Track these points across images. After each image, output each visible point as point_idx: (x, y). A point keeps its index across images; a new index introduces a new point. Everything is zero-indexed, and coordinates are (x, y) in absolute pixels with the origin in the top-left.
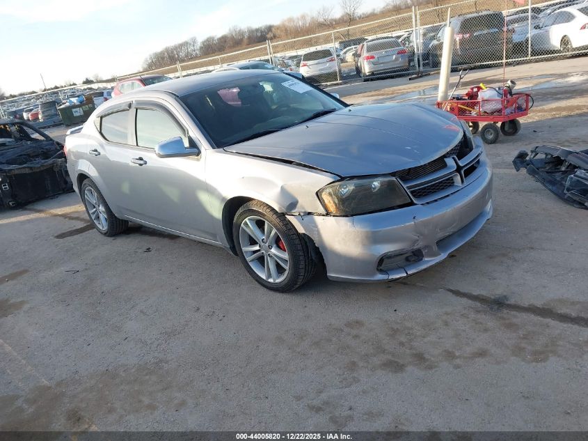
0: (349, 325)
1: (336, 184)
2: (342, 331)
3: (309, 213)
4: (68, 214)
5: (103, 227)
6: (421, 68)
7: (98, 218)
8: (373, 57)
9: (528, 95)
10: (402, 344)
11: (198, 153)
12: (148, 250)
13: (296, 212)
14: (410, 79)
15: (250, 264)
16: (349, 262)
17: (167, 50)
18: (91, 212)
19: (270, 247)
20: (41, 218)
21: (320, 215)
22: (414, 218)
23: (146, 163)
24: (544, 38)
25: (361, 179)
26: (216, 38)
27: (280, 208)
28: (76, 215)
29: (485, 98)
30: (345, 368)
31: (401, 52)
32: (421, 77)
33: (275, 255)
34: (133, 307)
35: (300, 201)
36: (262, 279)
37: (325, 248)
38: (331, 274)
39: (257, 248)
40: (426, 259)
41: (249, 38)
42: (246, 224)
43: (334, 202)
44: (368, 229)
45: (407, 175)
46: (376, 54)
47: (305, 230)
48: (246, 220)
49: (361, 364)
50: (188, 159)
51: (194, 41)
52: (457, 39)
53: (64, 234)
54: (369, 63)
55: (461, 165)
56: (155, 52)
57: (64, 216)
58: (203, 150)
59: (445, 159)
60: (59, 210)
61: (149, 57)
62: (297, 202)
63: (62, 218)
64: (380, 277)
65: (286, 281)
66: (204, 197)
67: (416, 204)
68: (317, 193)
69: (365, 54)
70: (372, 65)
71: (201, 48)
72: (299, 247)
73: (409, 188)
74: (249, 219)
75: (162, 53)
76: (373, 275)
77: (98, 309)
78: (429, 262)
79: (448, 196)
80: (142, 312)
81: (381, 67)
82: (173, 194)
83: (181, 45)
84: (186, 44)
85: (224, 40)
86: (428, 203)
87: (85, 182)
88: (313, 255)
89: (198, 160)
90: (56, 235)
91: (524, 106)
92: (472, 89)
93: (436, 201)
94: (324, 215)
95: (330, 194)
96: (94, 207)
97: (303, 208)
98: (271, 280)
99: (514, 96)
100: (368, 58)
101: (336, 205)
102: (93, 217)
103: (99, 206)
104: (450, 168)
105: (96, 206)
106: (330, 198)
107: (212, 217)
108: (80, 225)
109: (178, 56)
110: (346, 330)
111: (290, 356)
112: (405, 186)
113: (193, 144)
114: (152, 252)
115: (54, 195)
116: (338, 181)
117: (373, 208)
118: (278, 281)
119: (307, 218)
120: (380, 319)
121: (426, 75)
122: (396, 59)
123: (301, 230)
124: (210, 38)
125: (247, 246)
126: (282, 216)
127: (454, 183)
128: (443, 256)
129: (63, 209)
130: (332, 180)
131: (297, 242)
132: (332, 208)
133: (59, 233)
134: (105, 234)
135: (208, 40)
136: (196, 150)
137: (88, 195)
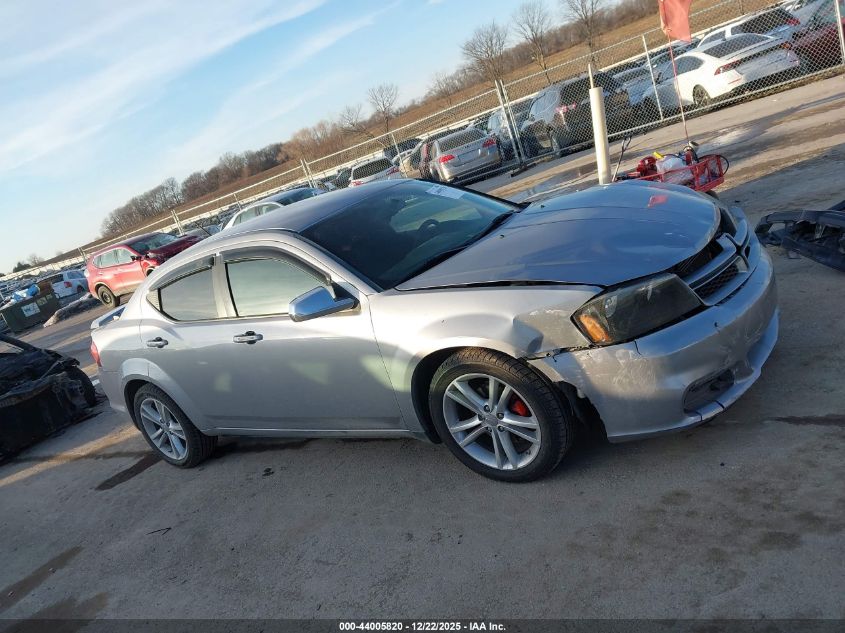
0: (667, 500)
1: (601, 298)
2: (664, 512)
3: (563, 350)
4: (98, 451)
5: (179, 455)
6: (523, 158)
7: (167, 442)
8: (452, 157)
9: (718, 156)
10: (767, 507)
11: (356, 303)
12: (268, 472)
13: (542, 352)
14: (512, 175)
15: (466, 450)
16: (642, 408)
17: (134, 202)
18: (152, 437)
19: (500, 416)
20: (55, 468)
21: (581, 349)
22: (716, 324)
23: (261, 337)
24: (669, 94)
25: (628, 286)
26: (203, 174)
27: (517, 352)
28: (112, 451)
29: (668, 170)
30: (707, 561)
31: (487, 144)
32: (525, 169)
33: (510, 425)
34: (299, 557)
35: (545, 334)
36: (491, 468)
37: (598, 396)
38: (613, 434)
39: (476, 422)
40: (738, 382)
41: (250, 166)
42: (455, 390)
43: (602, 325)
44: (662, 354)
45: (684, 269)
46: (455, 152)
47: (564, 377)
48: (455, 383)
49: (729, 549)
50: (339, 315)
51: (172, 183)
52: (561, 112)
53: (109, 481)
54: (448, 166)
55: (740, 244)
56: (116, 208)
57: (93, 456)
58: (362, 298)
59: (718, 241)
60: (80, 448)
61: (109, 217)
62: (542, 337)
63: (92, 460)
64: (691, 420)
65: (538, 461)
66: (374, 365)
67: (708, 307)
68: (572, 318)
69: (439, 155)
70: (452, 168)
71: (184, 191)
72: (554, 404)
73: (692, 286)
74: (458, 381)
75: (128, 207)
76: (680, 420)
77: (240, 575)
78: (743, 385)
79: (739, 289)
80: (318, 561)
81: (464, 168)
82: (318, 373)
83: (154, 193)
84: (161, 189)
85: (214, 174)
86: (721, 302)
87: (141, 390)
88: (577, 411)
89: (357, 313)
90: (96, 486)
91: (717, 172)
92: (643, 161)
93: (729, 297)
94: (585, 348)
95: (594, 316)
96: (158, 427)
97: (553, 344)
98: (509, 467)
99: (703, 162)
100: (445, 160)
101: (606, 329)
102: (158, 444)
103: (168, 425)
104: (728, 250)
105: (164, 425)
106: (593, 321)
107: (392, 393)
108: (130, 463)
109: (153, 208)
110: (669, 508)
111: (609, 565)
112: (687, 284)
113: (341, 292)
114: (278, 473)
115: (59, 430)
116: (601, 294)
117: (659, 322)
118: (521, 465)
119: (562, 358)
120: (708, 481)
121: (531, 166)
122: (483, 154)
123: (556, 377)
124: (195, 175)
125: (456, 424)
126: (520, 363)
127: (737, 270)
128: (756, 374)
129: (85, 446)
130: (591, 294)
131: (549, 396)
132: (599, 334)
133: (102, 480)
134: (184, 465)
135: (192, 178)
136: (350, 300)
137: (146, 412)
